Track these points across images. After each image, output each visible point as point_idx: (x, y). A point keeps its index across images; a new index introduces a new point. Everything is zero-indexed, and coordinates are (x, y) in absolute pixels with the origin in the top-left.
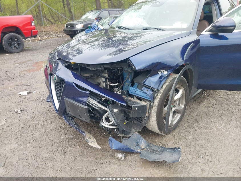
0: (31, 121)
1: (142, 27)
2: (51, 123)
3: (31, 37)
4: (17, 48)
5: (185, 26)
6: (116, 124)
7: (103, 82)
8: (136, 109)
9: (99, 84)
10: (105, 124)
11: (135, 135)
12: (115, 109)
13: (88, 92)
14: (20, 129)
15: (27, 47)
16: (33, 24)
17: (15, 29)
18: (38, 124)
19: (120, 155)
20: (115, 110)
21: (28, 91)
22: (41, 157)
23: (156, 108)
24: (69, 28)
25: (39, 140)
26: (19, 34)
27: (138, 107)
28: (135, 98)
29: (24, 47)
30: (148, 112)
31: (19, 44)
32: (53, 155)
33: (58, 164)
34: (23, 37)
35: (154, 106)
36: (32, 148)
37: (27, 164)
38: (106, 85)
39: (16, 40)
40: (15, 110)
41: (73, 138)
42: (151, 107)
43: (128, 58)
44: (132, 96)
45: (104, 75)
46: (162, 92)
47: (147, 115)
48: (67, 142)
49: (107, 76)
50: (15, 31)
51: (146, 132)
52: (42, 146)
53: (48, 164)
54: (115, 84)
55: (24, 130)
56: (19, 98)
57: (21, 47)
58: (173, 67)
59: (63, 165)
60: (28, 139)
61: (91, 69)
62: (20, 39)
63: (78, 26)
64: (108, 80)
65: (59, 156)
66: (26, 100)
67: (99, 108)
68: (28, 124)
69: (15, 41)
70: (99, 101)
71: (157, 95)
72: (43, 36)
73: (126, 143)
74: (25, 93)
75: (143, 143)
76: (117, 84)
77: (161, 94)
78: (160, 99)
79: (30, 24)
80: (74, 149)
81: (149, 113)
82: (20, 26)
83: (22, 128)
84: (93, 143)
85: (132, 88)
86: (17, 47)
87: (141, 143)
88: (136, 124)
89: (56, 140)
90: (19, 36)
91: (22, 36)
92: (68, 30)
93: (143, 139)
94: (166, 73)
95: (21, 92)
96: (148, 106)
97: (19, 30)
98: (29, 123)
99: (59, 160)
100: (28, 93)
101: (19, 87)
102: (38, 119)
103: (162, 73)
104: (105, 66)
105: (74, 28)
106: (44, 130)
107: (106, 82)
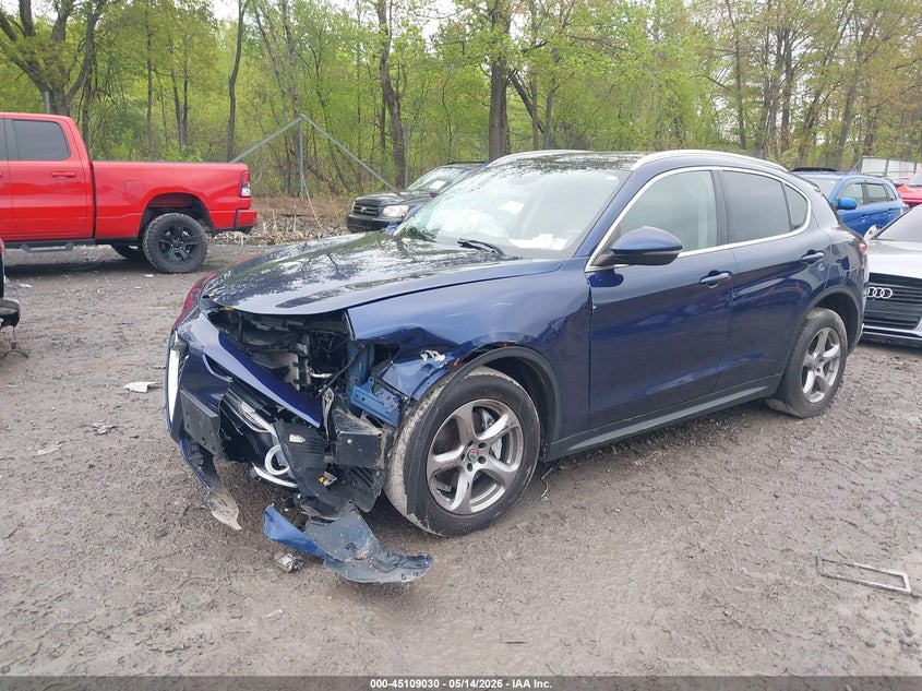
0: (119, 456)
1: (458, 238)
2: (169, 467)
3: (234, 230)
4: (183, 259)
5: (559, 245)
6: (292, 476)
7: (295, 364)
8: (349, 441)
9: (286, 370)
10: (268, 473)
11: (349, 520)
12: (295, 434)
13: (229, 379)
14: (86, 468)
15: (221, 258)
16: (246, 192)
17: (189, 202)
18: (133, 465)
19: (287, 561)
20: (294, 438)
21: (149, 383)
22: (101, 534)
23: (404, 447)
24: (364, 213)
25: (117, 499)
26: (197, 216)
27: (355, 438)
28: (363, 417)
29: (204, 258)
30: (382, 456)
31: (192, 248)
32: (131, 536)
33: (132, 556)
34: (207, 228)
35: (401, 441)
36: (89, 512)
37: (60, 543)
38: (302, 375)
39: (185, 233)
40: (96, 425)
41: (201, 509)
42: (391, 442)
43: (346, 309)
44: (358, 412)
45: (300, 346)
46: (426, 407)
47: (380, 463)
48: (181, 515)
49: (306, 352)
50: (190, 207)
51: (382, 516)
52: (114, 512)
53: (109, 550)
54: (323, 376)
55: (92, 472)
56: (122, 398)
57: (196, 259)
58: (459, 346)
59: (142, 559)
60: (91, 493)
61: (259, 326)
62: (198, 232)
63: (391, 210)
64: (307, 362)
65: (143, 540)
66: (137, 404)
67: (259, 428)
68: (109, 462)
69: (183, 239)
70: (261, 408)
71: (413, 414)
72: (291, 231)
73: (315, 533)
74: (142, 386)
75: (367, 544)
76: (328, 375)
77: (421, 413)
78: (418, 424)
79: (237, 190)
80: (188, 532)
81: (387, 461)
82: (204, 196)
83: (91, 466)
84: (227, 514)
85: (358, 388)
86: (185, 256)
87: (363, 544)
88: (360, 490)
89: (156, 506)
90: (197, 224)
91: (207, 223)
92: (358, 220)
93: (372, 535)
94: (442, 358)
95: (134, 381)
96: (384, 439)
97: (199, 206)
98: (114, 458)
99: (139, 548)
100: (149, 387)
101: (135, 370)
102: (141, 453)
103: (430, 357)
104: (290, 322)
105: (377, 215)
106: (139, 480)
107: (300, 365)
